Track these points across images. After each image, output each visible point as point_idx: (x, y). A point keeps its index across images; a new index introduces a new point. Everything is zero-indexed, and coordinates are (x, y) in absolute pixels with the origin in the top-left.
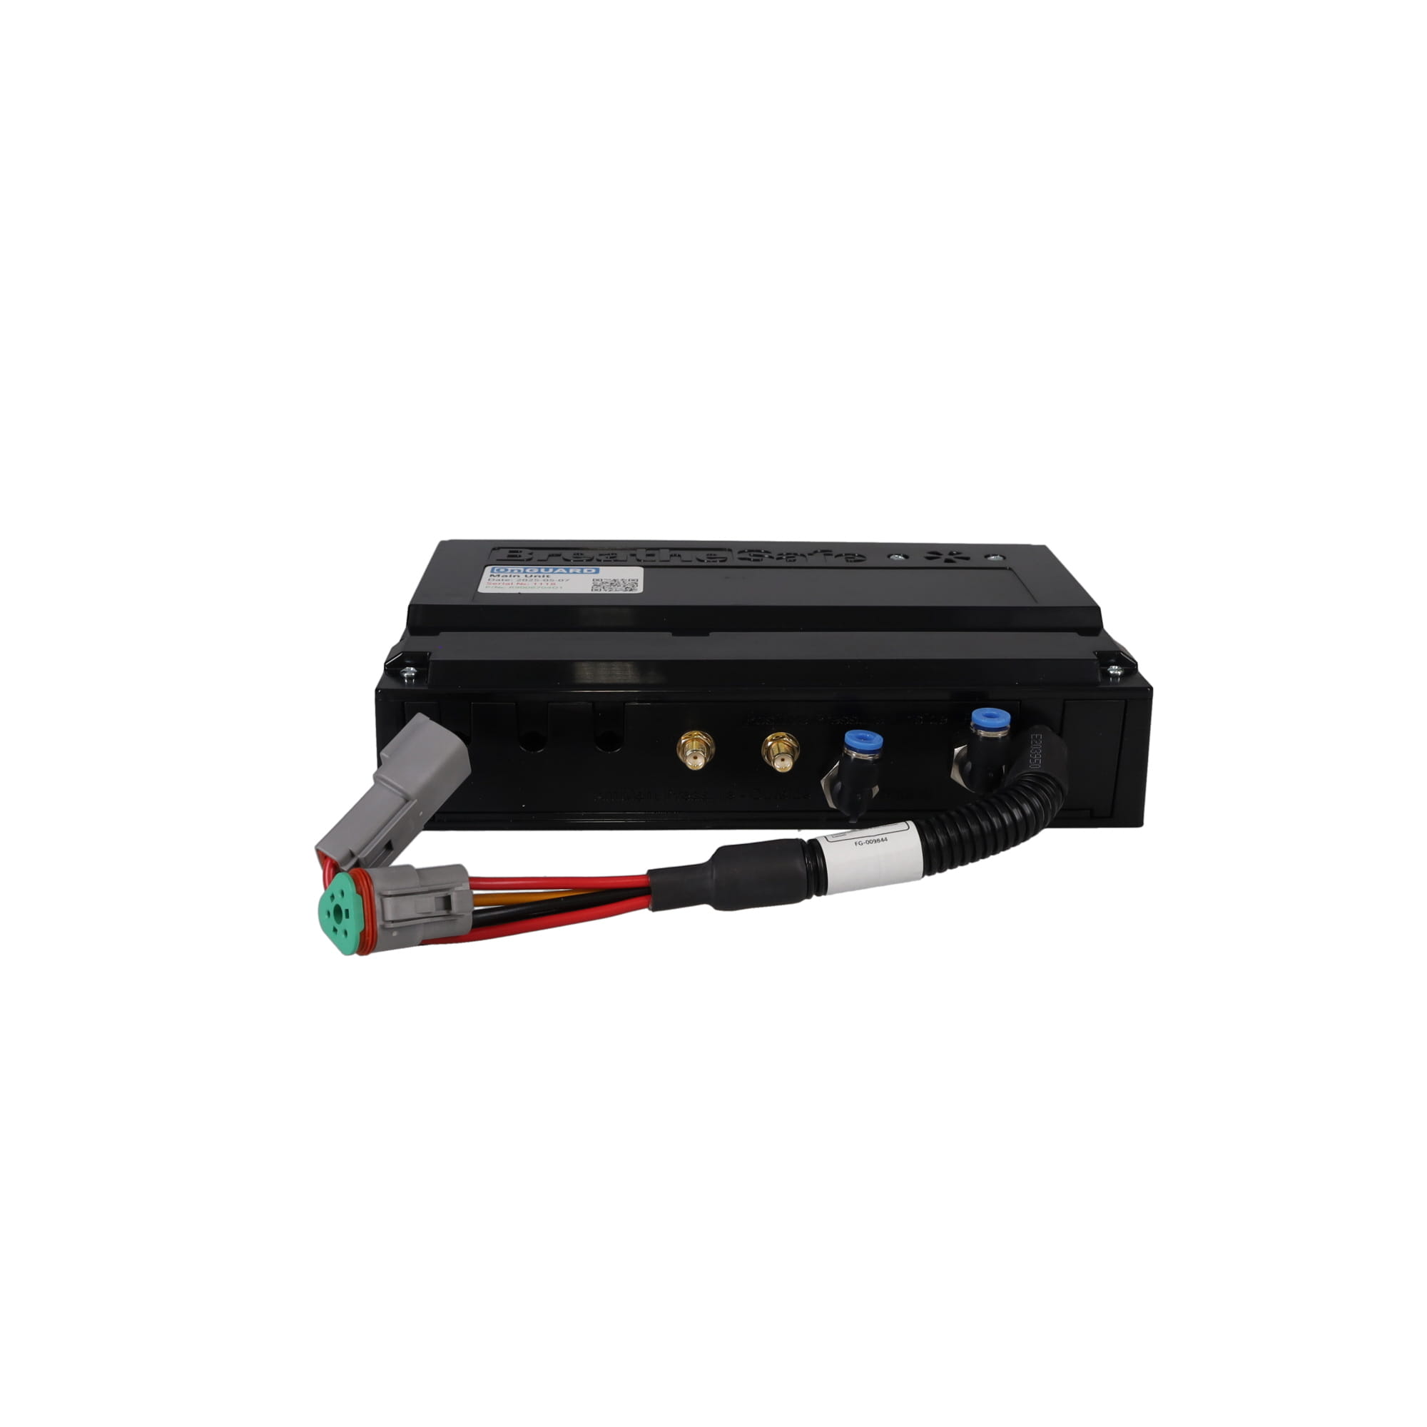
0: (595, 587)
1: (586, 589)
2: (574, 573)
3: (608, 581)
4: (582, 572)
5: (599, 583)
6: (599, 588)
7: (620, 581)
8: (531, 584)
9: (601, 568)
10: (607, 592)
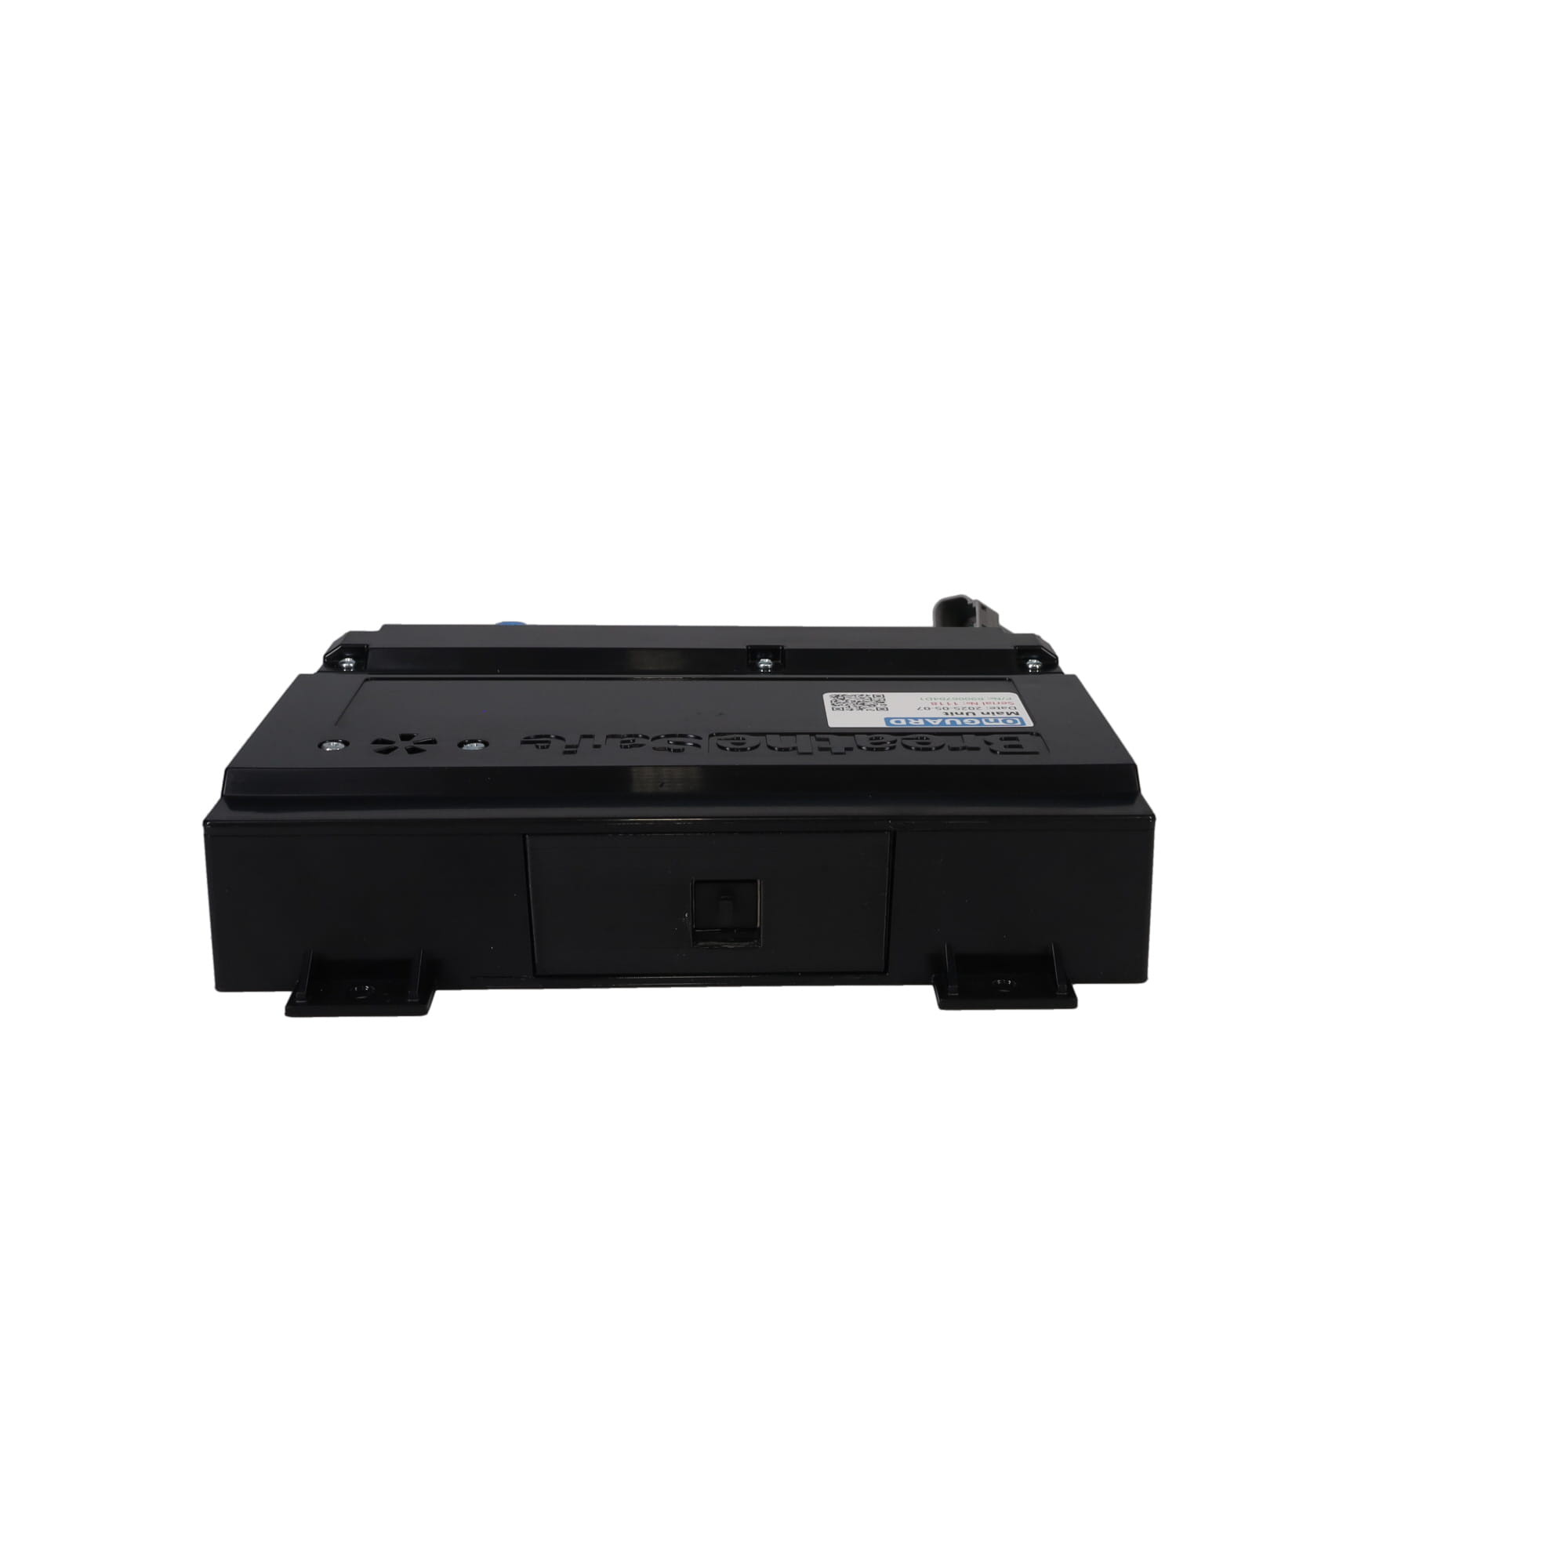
0: (882, 700)
1: (891, 697)
2: (916, 719)
3: (869, 708)
4: (907, 719)
5: (879, 706)
6: (877, 699)
7: (854, 708)
8: (960, 704)
9: (883, 725)
10: (865, 694)
